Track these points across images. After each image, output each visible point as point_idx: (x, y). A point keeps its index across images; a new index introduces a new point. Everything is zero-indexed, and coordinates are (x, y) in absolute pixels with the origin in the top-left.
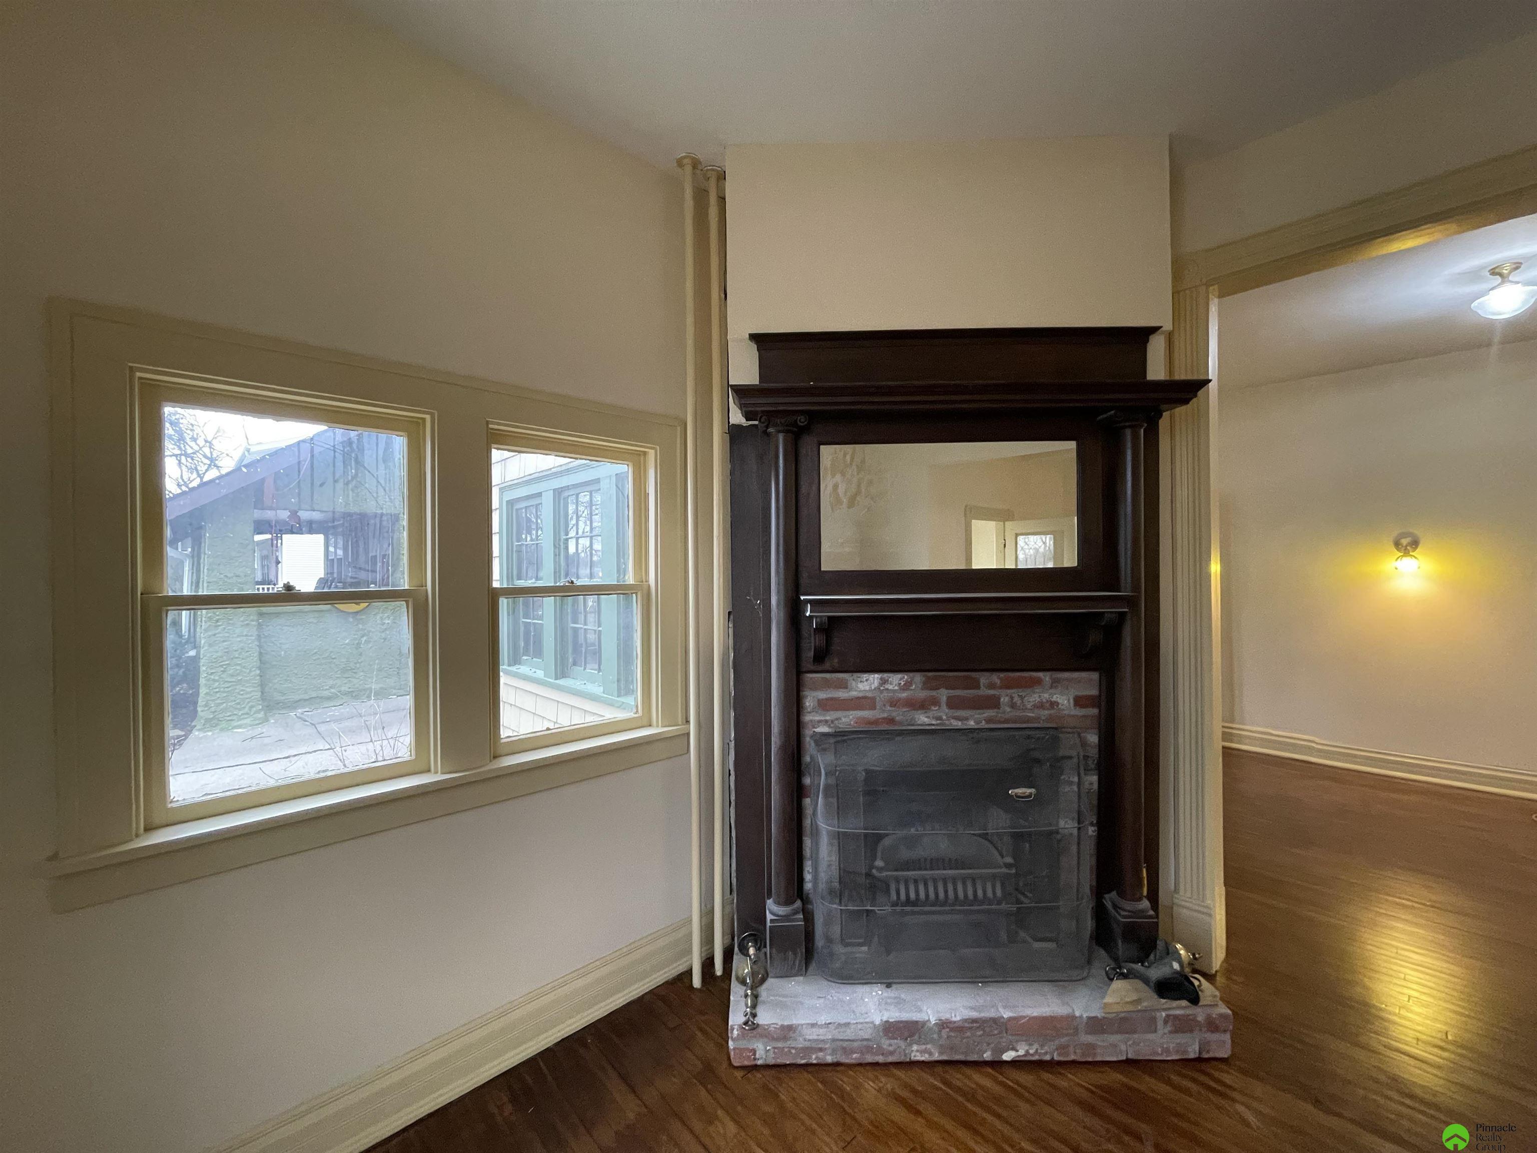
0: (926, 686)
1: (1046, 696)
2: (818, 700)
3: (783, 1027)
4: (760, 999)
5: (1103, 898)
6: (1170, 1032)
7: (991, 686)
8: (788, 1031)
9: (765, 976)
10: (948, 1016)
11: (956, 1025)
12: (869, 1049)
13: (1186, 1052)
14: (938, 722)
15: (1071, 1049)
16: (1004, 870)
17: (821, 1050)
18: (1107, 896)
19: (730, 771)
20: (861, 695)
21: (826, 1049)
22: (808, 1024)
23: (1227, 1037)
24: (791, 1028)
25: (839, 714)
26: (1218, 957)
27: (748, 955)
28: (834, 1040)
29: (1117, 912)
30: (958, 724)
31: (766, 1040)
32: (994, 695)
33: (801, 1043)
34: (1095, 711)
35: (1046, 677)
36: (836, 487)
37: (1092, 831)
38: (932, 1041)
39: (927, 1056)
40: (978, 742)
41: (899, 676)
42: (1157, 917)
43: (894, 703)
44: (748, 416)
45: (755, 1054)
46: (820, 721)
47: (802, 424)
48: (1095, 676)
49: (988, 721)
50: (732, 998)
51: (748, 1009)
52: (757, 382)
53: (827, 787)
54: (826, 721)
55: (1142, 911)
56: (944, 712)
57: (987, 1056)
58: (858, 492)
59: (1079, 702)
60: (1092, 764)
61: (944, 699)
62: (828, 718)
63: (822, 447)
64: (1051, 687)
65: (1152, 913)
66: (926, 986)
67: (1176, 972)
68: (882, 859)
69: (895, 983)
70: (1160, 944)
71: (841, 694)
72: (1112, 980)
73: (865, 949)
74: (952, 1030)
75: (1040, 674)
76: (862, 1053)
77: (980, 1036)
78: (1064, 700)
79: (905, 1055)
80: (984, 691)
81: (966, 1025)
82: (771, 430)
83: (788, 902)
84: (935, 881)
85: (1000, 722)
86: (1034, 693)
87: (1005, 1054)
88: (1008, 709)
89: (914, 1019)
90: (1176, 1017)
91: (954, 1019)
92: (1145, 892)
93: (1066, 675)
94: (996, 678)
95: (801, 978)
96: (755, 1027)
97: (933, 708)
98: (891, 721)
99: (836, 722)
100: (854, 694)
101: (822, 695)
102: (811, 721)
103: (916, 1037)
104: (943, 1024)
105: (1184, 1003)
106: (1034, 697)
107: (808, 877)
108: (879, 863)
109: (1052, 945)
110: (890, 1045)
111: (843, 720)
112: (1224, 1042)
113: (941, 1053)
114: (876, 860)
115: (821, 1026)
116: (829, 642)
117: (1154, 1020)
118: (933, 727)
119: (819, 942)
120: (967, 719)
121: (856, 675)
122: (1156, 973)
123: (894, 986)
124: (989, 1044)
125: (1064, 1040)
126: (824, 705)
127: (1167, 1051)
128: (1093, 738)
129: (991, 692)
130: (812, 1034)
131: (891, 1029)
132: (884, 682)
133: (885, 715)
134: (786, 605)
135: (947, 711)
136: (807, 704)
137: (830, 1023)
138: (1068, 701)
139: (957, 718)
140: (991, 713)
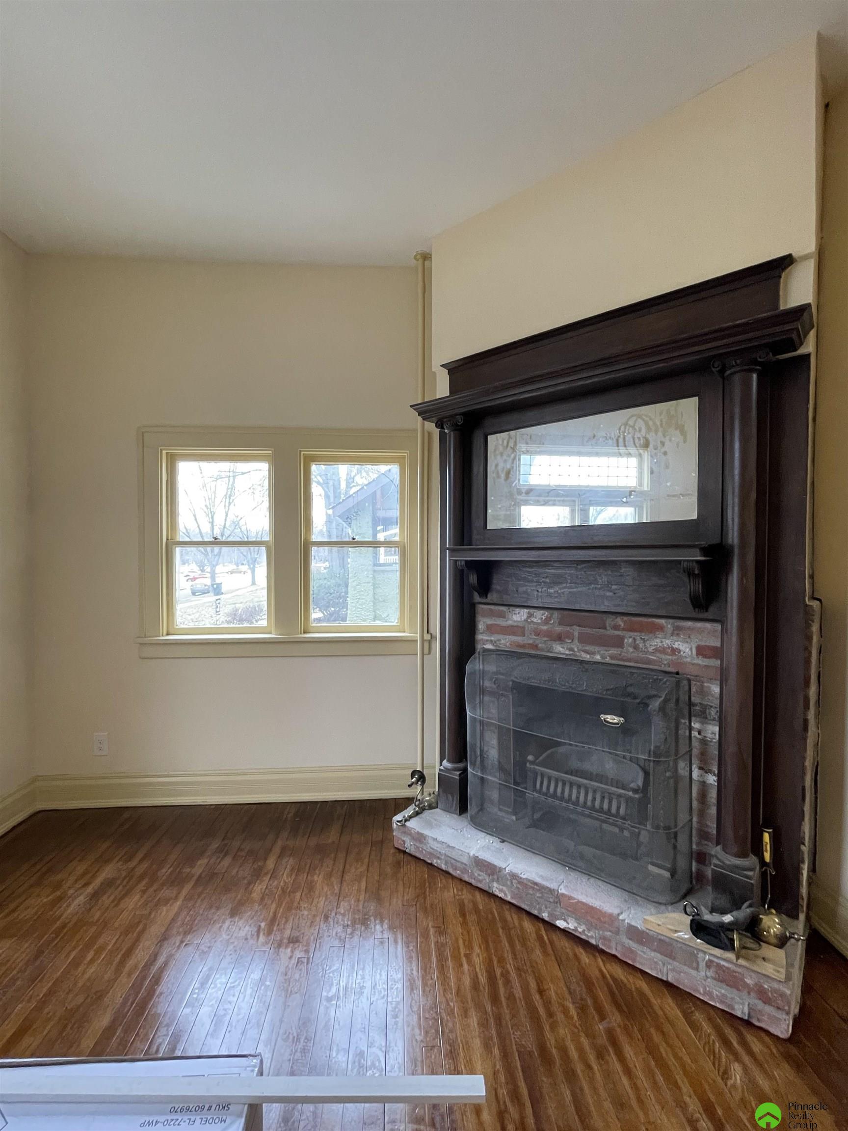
0: (562, 623)
1: (667, 642)
2: (487, 625)
3: (419, 833)
6: (714, 979)
7: (616, 627)
9: (438, 806)
10: (517, 871)
11: (522, 880)
12: (466, 871)
13: (733, 1007)
14: (571, 653)
15: (614, 945)
20: (516, 624)
22: (432, 838)
23: (786, 1018)
25: (500, 637)
28: (446, 855)
30: (587, 657)
31: (411, 838)
32: (620, 636)
34: (717, 662)
35: (668, 624)
36: (497, 466)
38: (506, 885)
39: (503, 894)
41: (542, 612)
43: (538, 633)
45: (404, 844)
46: (487, 641)
47: (460, 424)
48: (716, 627)
49: (612, 658)
51: (407, 816)
52: (448, 395)
54: (491, 641)
56: (576, 645)
57: (545, 916)
59: (701, 651)
60: (713, 715)
61: (576, 634)
62: (492, 639)
63: (489, 437)
64: (672, 635)
66: (527, 852)
71: (502, 622)
73: (513, 817)
74: (519, 883)
75: (662, 621)
76: (462, 872)
77: (539, 897)
78: (686, 648)
79: (489, 888)
80: (610, 632)
81: (529, 884)
82: (447, 431)
83: (453, 761)
85: (624, 660)
86: (656, 637)
87: (559, 921)
88: (631, 650)
89: (496, 863)
90: (720, 966)
91: (522, 876)
93: (689, 624)
94: (620, 621)
95: (455, 816)
96: (404, 826)
97: (567, 641)
98: (535, 647)
99: (498, 642)
100: (510, 623)
101: (489, 621)
102: (483, 639)
103: (495, 877)
104: (514, 876)
105: (726, 955)
106: (657, 642)
108: (531, 758)
110: (479, 875)
111: (503, 642)
112: (779, 1020)
113: (512, 898)
115: (438, 842)
117: (694, 957)
118: (565, 656)
120: (594, 653)
121: (511, 608)
123: (504, 843)
124: (546, 907)
125: (607, 934)
126: (490, 629)
127: (711, 995)
128: (714, 689)
129: (617, 633)
130: (435, 845)
131: (479, 863)
135: (578, 644)
136: (480, 627)
137: (444, 843)
138: (691, 649)
139: (587, 652)
140: (614, 651)
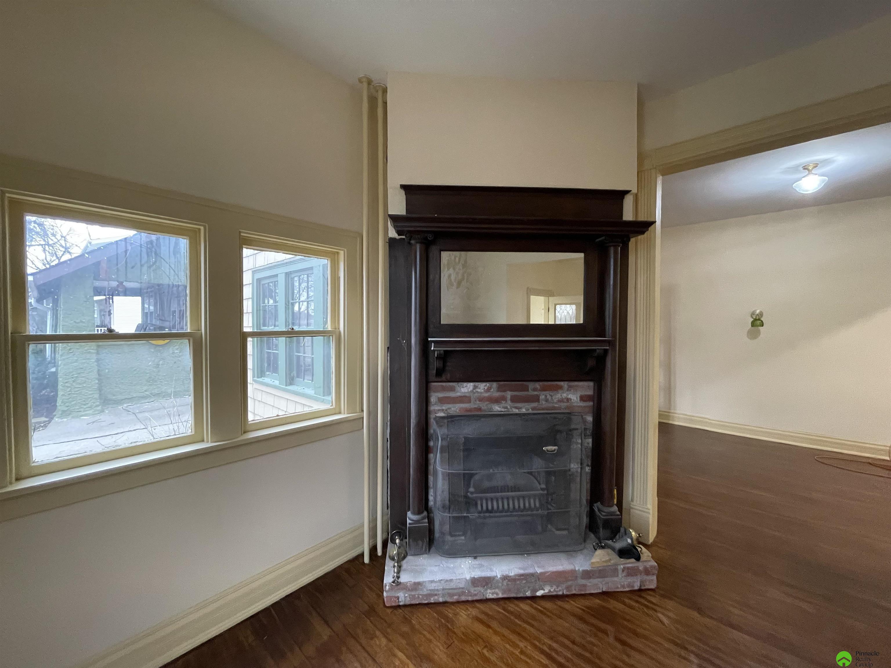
0: (499, 389)
1: (565, 395)
2: (438, 398)
3: (415, 583)
4: (403, 568)
5: (593, 506)
6: (625, 576)
7: (535, 390)
8: (417, 585)
9: (406, 554)
10: (507, 573)
11: (512, 577)
12: (463, 593)
13: (633, 587)
14: (506, 410)
15: (573, 588)
16: (541, 492)
17: (436, 595)
18: (595, 505)
19: (387, 439)
20: (462, 395)
21: (439, 594)
22: (429, 581)
23: (654, 578)
24: (419, 584)
25: (450, 406)
26: (652, 535)
27: (395, 543)
28: (443, 589)
29: (600, 513)
30: (516, 411)
31: (405, 591)
32: (537, 395)
33: (425, 592)
34: (591, 403)
35: (565, 384)
36: (449, 276)
37: (588, 469)
38: (498, 587)
39: (495, 595)
40: (527, 421)
41: (484, 384)
42: (621, 516)
43: (481, 399)
44: (399, 233)
45: (398, 599)
46: (439, 410)
47: (430, 239)
48: (591, 384)
49: (533, 409)
50: (386, 568)
51: (395, 574)
52: (405, 214)
53: (442, 447)
54: (443, 410)
55: (614, 512)
56: (509, 404)
57: (528, 594)
58: (463, 279)
59: (583, 398)
60: (589, 432)
61: (509, 397)
62: (444, 408)
63: (442, 252)
64: (568, 390)
65: (618, 513)
66: (496, 557)
67: (629, 544)
68: (474, 487)
69: (479, 556)
70: (622, 530)
71: (452, 394)
72: (596, 550)
73: (463, 538)
74: (509, 581)
75: (562, 383)
76: (459, 596)
77: (524, 583)
78: (574, 397)
79: (483, 595)
80: (531, 393)
81: (517, 577)
82: (413, 242)
83: (419, 513)
84: (502, 499)
85: (539, 410)
86: (558, 393)
87: (538, 592)
88: (544, 403)
89: (489, 575)
90: (628, 568)
91: (510, 574)
92: (615, 502)
93: (576, 383)
94: (538, 385)
95: (426, 555)
96: (399, 584)
97: (503, 402)
98: (480, 409)
99: (449, 410)
100: (458, 394)
101: (441, 395)
102: (434, 410)
103: (490, 585)
104: (505, 578)
105: (633, 560)
106: (559, 395)
107: (431, 498)
108: (472, 489)
109: (565, 533)
110: (475, 591)
111: (453, 409)
112: (652, 580)
113: (502, 594)
114: (470, 487)
115: (436, 582)
116: (444, 366)
117: (616, 570)
118: (502, 413)
119: (437, 535)
120: (521, 408)
121: (460, 384)
122: (619, 545)
123: (478, 558)
124: (529, 588)
125: (570, 583)
126: (442, 401)
127: (623, 586)
128: (590, 418)
129: (536, 393)
130: (432, 586)
131: (475, 582)
132: (475, 387)
133: (476, 406)
134: (420, 344)
135: (510, 403)
136: (432, 400)
137: (441, 580)
138: (577, 398)
139: (516, 408)
140: (535, 405)
